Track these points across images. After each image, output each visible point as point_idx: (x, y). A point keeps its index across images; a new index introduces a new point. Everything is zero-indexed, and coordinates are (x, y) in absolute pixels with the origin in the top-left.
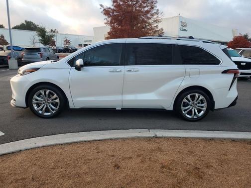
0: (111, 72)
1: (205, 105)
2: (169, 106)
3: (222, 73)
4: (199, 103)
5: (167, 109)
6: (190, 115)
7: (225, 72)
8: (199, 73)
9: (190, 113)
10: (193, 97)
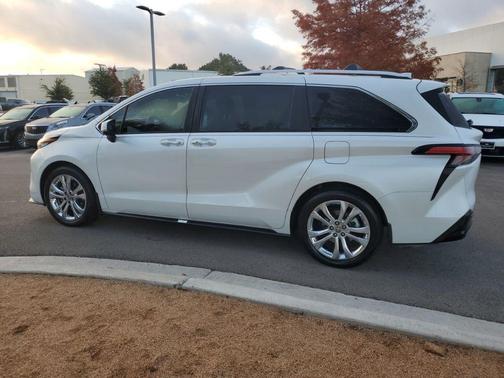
0: (163, 144)
1: (366, 229)
2: (282, 225)
3: (413, 153)
4: (352, 225)
5: (278, 231)
6: (331, 250)
7: (421, 151)
8: (350, 152)
9: (329, 246)
10: (334, 209)
